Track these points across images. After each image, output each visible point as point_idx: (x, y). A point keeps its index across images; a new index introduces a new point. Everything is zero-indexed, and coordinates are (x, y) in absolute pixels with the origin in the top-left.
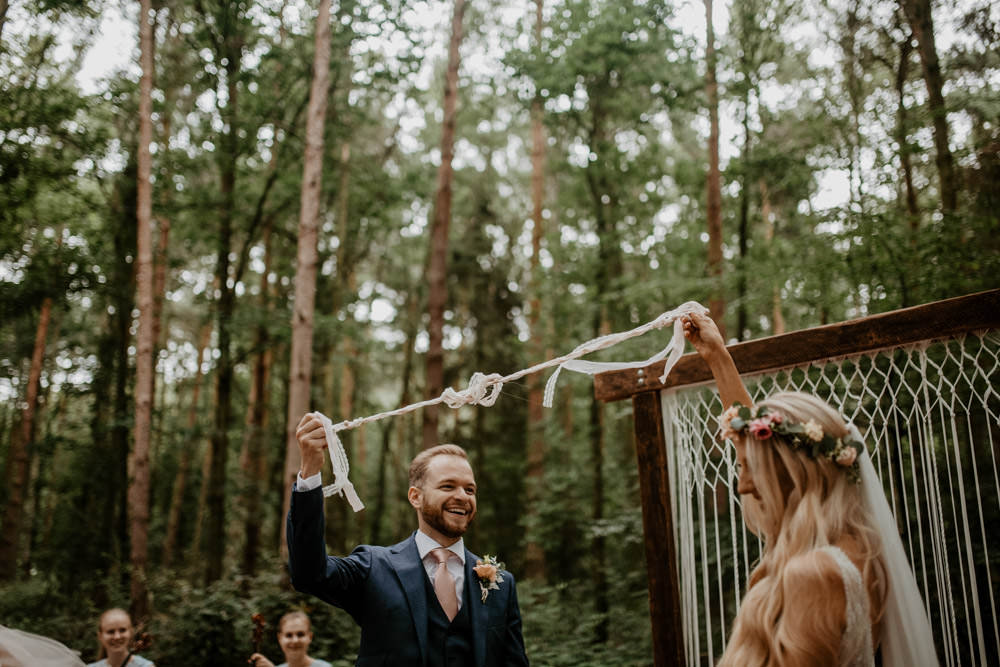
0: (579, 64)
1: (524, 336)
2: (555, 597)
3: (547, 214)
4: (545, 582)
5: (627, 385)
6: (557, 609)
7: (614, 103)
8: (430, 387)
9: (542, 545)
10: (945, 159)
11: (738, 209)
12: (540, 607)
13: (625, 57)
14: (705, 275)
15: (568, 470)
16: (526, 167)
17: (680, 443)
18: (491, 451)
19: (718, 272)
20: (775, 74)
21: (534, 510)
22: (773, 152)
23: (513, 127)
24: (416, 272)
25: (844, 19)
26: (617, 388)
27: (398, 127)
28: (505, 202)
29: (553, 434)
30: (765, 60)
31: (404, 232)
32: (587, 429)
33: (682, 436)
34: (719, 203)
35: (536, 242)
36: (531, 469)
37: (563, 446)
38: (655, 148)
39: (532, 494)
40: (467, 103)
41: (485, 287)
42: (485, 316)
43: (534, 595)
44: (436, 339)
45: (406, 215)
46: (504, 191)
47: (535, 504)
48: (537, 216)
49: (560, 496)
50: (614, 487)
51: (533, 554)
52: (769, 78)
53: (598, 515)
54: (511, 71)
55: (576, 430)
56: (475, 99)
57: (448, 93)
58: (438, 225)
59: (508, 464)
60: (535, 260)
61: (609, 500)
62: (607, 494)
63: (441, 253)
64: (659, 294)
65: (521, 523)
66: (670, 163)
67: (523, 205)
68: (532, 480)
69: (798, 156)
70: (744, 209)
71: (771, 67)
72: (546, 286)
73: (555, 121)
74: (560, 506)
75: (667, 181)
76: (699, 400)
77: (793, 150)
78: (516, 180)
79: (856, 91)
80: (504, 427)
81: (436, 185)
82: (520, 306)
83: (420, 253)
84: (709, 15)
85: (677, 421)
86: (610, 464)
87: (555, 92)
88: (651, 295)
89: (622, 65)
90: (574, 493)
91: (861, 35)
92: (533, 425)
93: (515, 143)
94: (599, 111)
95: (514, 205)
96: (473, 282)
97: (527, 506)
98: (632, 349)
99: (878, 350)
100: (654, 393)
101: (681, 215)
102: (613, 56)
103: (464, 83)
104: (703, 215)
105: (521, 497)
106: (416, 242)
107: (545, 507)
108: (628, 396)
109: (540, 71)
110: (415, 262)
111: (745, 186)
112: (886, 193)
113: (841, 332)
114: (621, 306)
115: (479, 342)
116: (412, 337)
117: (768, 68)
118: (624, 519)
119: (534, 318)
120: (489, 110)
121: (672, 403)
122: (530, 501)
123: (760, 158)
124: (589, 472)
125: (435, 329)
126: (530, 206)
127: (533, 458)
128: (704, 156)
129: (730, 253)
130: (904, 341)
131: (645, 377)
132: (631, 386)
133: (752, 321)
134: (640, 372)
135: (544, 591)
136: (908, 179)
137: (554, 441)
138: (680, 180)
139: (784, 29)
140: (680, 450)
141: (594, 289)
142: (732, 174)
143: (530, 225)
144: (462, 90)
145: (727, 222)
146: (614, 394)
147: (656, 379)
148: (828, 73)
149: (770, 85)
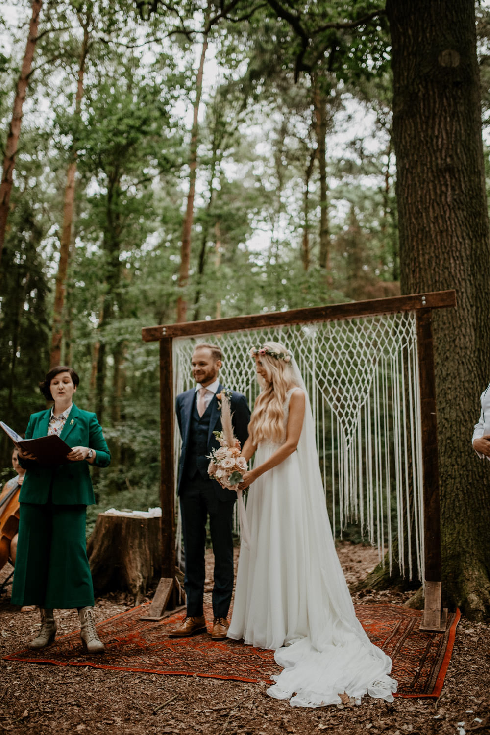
5: (158, 334)
11: (200, 242)
17: (179, 361)
20: (234, 156)
22: (226, 209)
25: (279, 127)
26: (153, 335)
30: (228, 146)
33: (181, 359)
34: (189, 237)
52: (228, 157)
70: (204, 243)
76: (189, 343)
77: (238, 209)
79: (281, 176)
85: (179, 352)
91: (287, 141)
99: (264, 328)
100: (169, 339)
108: (158, 340)
111: (205, 229)
113: (250, 319)
117: (229, 152)
121: (177, 343)
123: (218, 212)
129: (192, 270)
130: (274, 325)
131: (166, 331)
134: (164, 329)
139: (242, 127)
140: (179, 365)
142: (199, 220)
145: (193, 251)
146: (151, 338)
147: (171, 333)
148: (265, 159)
149: (227, 162)
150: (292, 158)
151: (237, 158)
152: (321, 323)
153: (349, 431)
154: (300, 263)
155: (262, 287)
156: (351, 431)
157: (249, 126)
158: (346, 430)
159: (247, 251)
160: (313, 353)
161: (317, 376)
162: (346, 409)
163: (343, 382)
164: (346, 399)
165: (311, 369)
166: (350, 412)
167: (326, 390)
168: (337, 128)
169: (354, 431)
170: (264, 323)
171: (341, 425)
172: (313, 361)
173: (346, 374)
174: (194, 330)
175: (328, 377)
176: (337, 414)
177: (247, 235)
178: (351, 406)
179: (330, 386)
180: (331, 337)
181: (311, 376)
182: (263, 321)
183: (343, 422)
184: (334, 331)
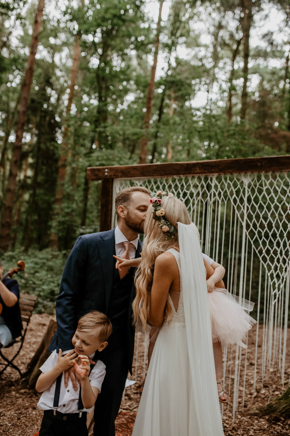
0: (99, 21)
1: (60, 142)
2: (61, 256)
3: (76, 88)
4: (57, 249)
5: (100, 174)
6: (61, 261)
7: (113, 43)
8: (14, 159)
9: (58, 234)
10: (245, 95)
11: (160, 100)
12: (54, 260)
13: (120, 23)
14: (142, 128)
15: (72, 204)
16: (70, 63)
18: (39, 191)
19: (147, 127)
20: (185, 43)
21: (56, 219)
22: (178, 77)
23: (65, 44)
24: (13, 105)
25: (217, 24)
26: (96, 175)
27: (10, 33)
28: (58, 79)
29: (67, 188)
30: (181, 35)
31: (9, 85)
32: (83, 186)
34: (152, 96)
35: (70, 100)
36: (56, 201)
37: (72, 193)
38: (128, 67)
39: (55, 212)
40: (45, 29)
41: (45, 117)
42: (43, 130)
43: (52, 255)
44: (19, 138)
45: (11, 77)
46: (58, 73)
47: (56, 217)
48: (72, 88)
49: (68, 214)
50: (91, 212)
51: (53, 237)
52: (182, 44)
53: (83, 224)
54: (68, 17)
55: (78, 186)
56: (49, 27)
57: (36, 22)
58: (25, 84)
59: (47, 198)
60: (68, 108)
61: (89, 218)
62: (88, 215)
63: (25, 99)
64: (121, 133)
65: (50, 223)
66: (134, 74)
67: (66, 82)
68: (56, 206)
69: (188, 82)
70: (163, 100)
71: (183, 39)
72: (72, 122)
73: (85, 46)
74: (67, 218)
75: (132, 82)
76: (128, 185)
77: (187, 78)
78: (64, 70)
79: (216, 57)
80: (46, 181)
81: (27, 65)
82: (60, 128)
83: (16, 96)
84: (160, 9)
86: (91, 202)
87: (87, 32)
88: (117, 132)
89: (119, 26)
90: (74, 214)
91: (222, 33)
92: (59, 182)
93: (66, 51)
94: (106, 45)
95: (62, 80)
96: (39, 114)
97: (53, 217)
98: (106, 155)
99: (198, 175)
100: (111, 179)
101: (136, 98)
102: (115, 21)
103: (45, 18)
104: (145, 100)
105: (51, 213)
106: (14, 90)
107: (61, 219)
108: (100, 179)
109: (81, 21)
110: (13, 100)
111: (164, 90)
112: (221, 104)
113: (186, 166)
114: (104, 135)
115: (39, 142)
116: (8, 135)
117: (182, 40)
118: (94, 227)
119: (65, 135)
120: (55, 33)
121: (118, 184)
122: (54, 215)
123: (172, 79)
124: (81, 205)
125: (19, 134)
126: (70, 83)
127: (58, 196)
128: (149, 73)
130: (208, 172)
131: (108, 172)
132: (102, 175)
133: (159, 149)
134: (106, 170)
135: (56, 253)
136: (230, 100)
137: (68, 190)
138: (137, 83)
139: (191, 22)
141: (93, 126)
142: (159, 84)
143: (68, 91)
144: (44, 21)
145: (155, 105)
146: (95, 178)
147: (112, 174)
148: (206, 46)
149: (181, 47)
150: (224, 44)
151: (188, 45)
152: (256, 174)
153: (277, 286)
154: (225, 116)
155: (199, 132)
156: (279, 285)
157: (196, 22)
158: (274, 284)
159: (191, 107)
160: (246, 203)
161: (248, 226)
162: (276, 262)
163: (274, 235)
164: (275, 252)
165: (243, 220)
166: (279, 266)
167: (256, 242)
168: (256, 24)
169: (282, 286)
170: (198, 171)
171: (269, 278)
172: (245, 212)
173: (278, 227)
174: (133, 173)
175: (259, 228)
176: (265, 266)
177: (191, 96)
178: (281, 261)
179: (261, 238)
180: (264, 189)
181: (242, 227)
182: (197, 168)
183: (272, 275)
184: (267, 184)
